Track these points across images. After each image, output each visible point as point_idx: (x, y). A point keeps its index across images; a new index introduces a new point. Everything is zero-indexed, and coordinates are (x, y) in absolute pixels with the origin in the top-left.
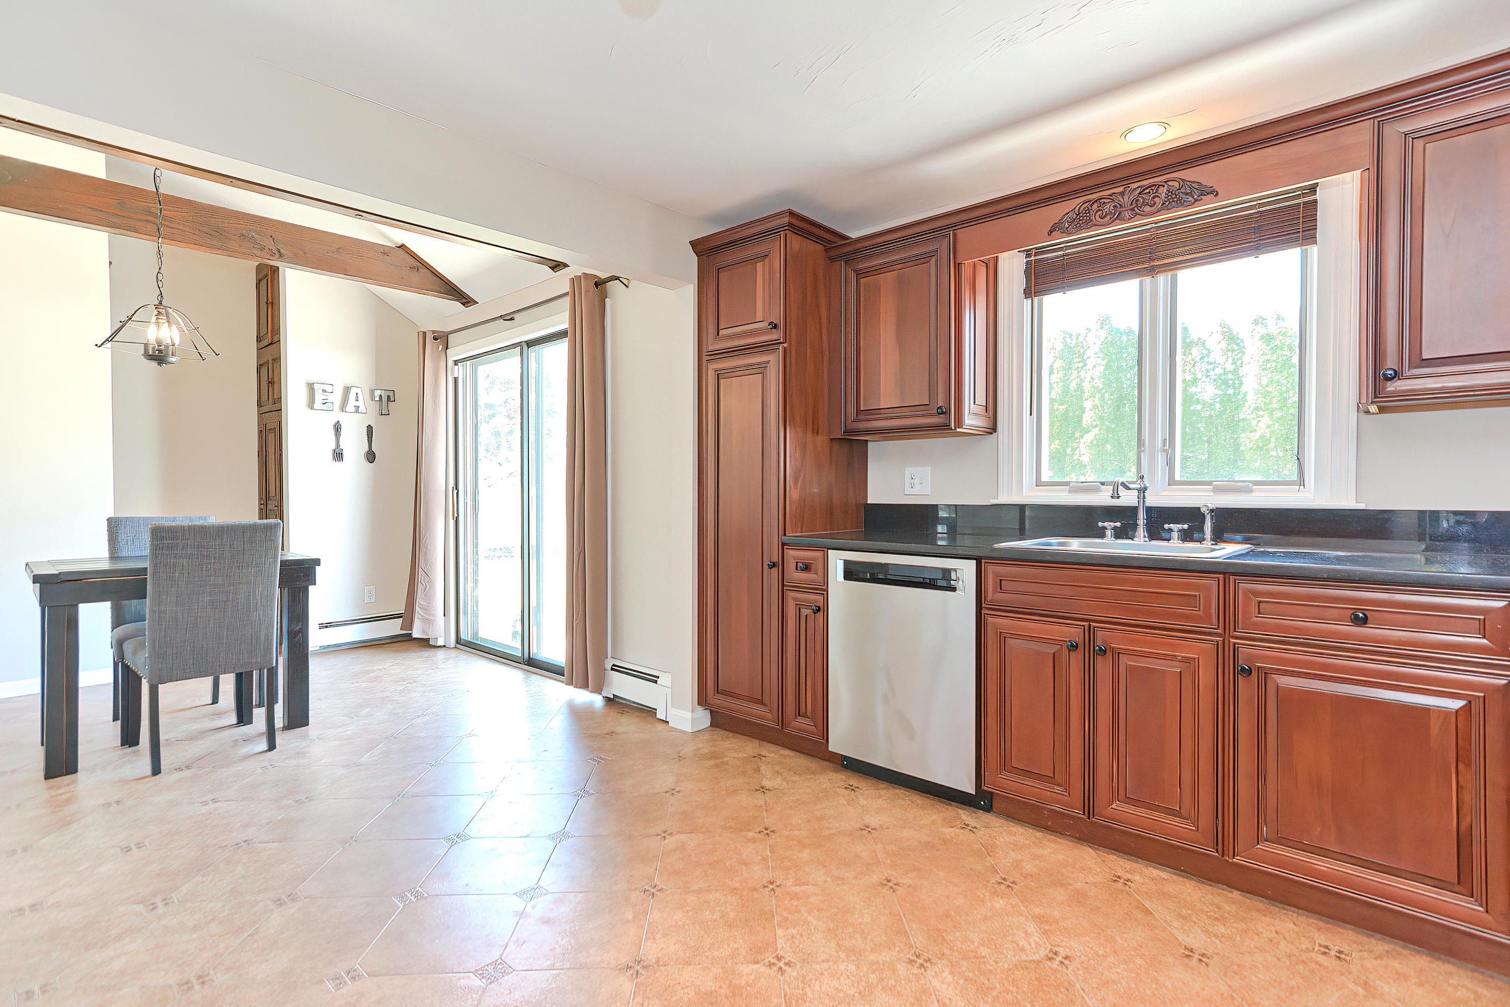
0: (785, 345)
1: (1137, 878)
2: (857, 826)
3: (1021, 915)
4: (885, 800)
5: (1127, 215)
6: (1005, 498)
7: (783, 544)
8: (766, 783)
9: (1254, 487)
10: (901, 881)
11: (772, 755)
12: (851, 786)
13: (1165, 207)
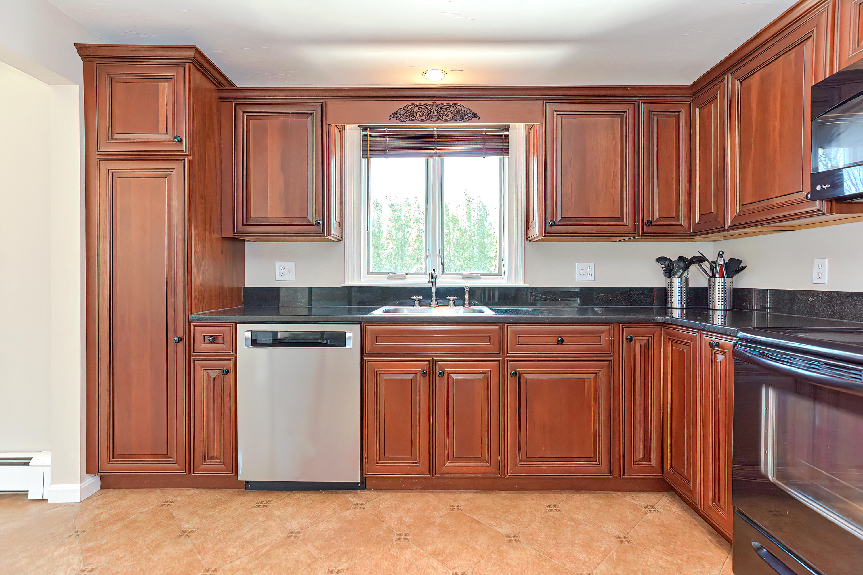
0: (191, 158)
1: (461, 503)
2: (284, 535)
3: (424, 557)
4: (293, 505)
5: (434, 118)
6: (349, 283)
7: (190, 322)
8: (186, 526)
9: (481, 276)
10: (340, 568)
11: (179, 498)
12: (262, 503)
13: (453, 119)
